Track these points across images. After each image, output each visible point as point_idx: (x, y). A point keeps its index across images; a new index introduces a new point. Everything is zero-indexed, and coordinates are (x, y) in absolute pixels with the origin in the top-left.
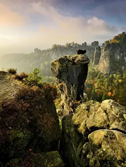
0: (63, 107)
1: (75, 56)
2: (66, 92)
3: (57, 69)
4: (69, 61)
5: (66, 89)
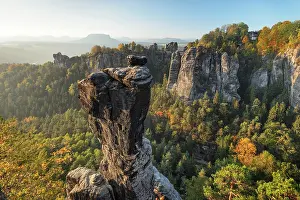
0: (106, 166)
1: (125, 69)
2: (109, 141)
3: (89, 97)
4: (113, 80)
5: (109, 135)
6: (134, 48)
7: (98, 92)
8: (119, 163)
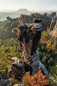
0: (23, 58)
1: (32, 24)
2: (25, 50)
3: (18, 34)
4: (27, 28)
5: (25, 48)
6: (37, 15)
7: (22, 33)
8: (27, 57)
